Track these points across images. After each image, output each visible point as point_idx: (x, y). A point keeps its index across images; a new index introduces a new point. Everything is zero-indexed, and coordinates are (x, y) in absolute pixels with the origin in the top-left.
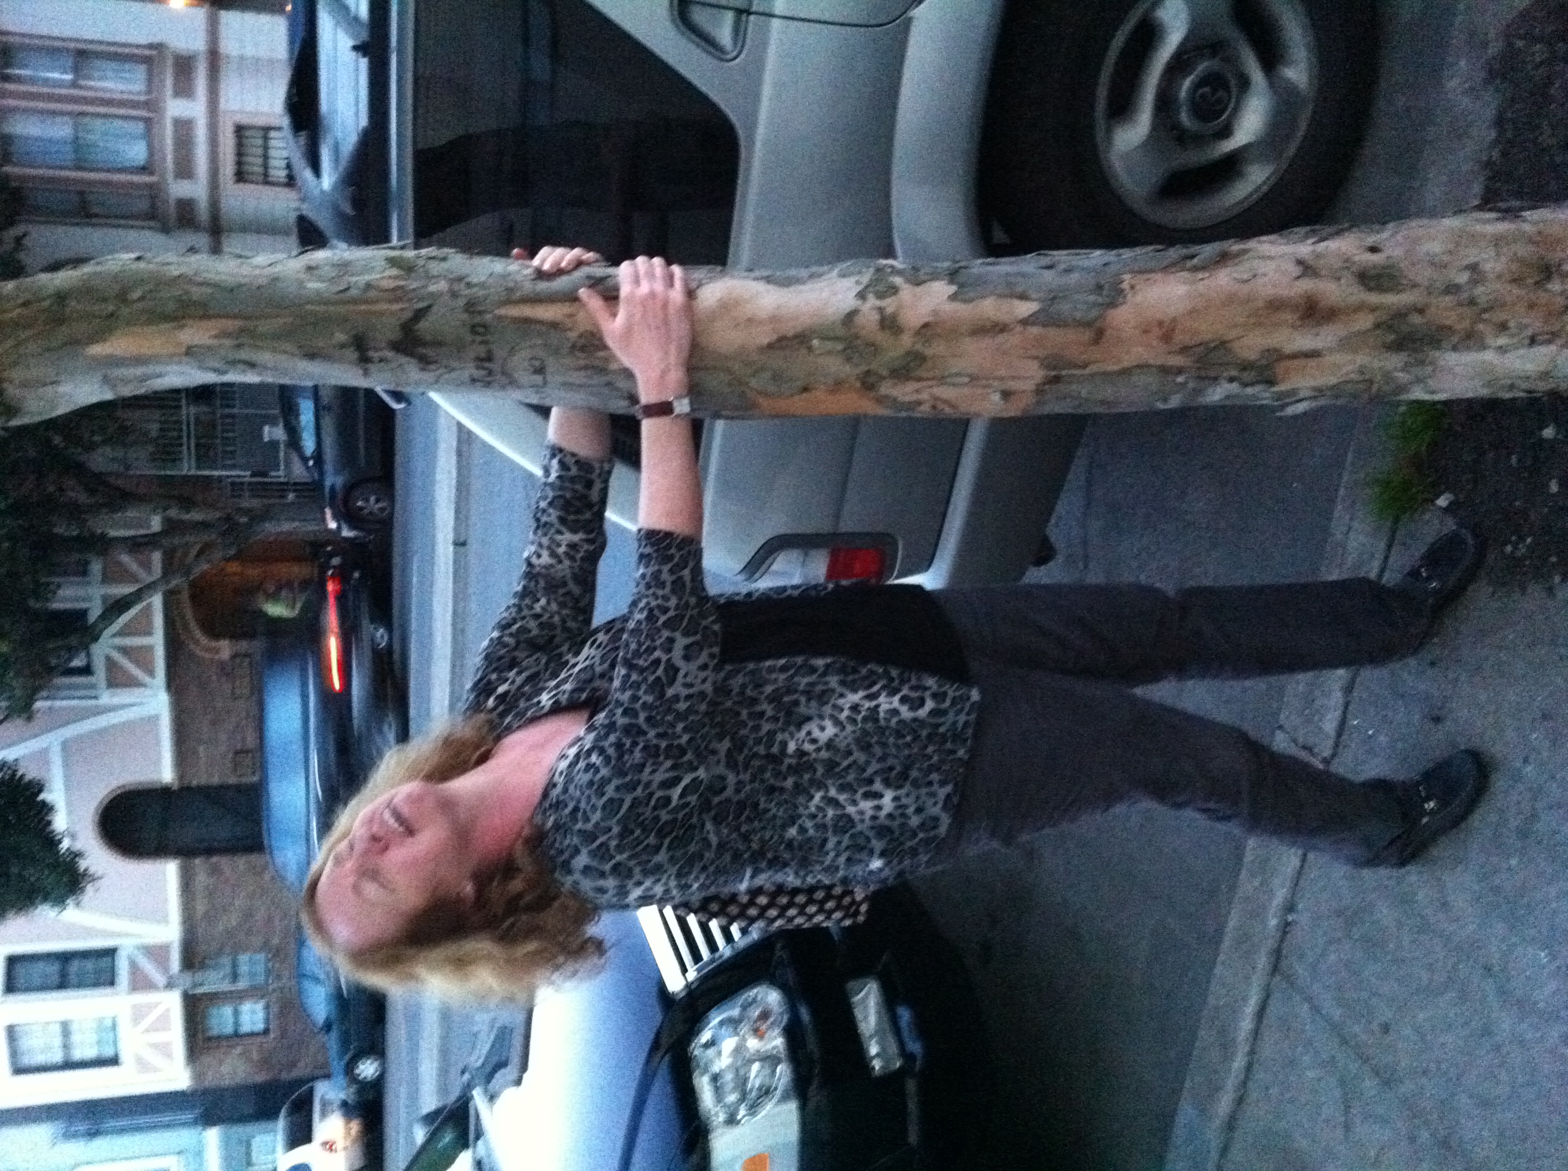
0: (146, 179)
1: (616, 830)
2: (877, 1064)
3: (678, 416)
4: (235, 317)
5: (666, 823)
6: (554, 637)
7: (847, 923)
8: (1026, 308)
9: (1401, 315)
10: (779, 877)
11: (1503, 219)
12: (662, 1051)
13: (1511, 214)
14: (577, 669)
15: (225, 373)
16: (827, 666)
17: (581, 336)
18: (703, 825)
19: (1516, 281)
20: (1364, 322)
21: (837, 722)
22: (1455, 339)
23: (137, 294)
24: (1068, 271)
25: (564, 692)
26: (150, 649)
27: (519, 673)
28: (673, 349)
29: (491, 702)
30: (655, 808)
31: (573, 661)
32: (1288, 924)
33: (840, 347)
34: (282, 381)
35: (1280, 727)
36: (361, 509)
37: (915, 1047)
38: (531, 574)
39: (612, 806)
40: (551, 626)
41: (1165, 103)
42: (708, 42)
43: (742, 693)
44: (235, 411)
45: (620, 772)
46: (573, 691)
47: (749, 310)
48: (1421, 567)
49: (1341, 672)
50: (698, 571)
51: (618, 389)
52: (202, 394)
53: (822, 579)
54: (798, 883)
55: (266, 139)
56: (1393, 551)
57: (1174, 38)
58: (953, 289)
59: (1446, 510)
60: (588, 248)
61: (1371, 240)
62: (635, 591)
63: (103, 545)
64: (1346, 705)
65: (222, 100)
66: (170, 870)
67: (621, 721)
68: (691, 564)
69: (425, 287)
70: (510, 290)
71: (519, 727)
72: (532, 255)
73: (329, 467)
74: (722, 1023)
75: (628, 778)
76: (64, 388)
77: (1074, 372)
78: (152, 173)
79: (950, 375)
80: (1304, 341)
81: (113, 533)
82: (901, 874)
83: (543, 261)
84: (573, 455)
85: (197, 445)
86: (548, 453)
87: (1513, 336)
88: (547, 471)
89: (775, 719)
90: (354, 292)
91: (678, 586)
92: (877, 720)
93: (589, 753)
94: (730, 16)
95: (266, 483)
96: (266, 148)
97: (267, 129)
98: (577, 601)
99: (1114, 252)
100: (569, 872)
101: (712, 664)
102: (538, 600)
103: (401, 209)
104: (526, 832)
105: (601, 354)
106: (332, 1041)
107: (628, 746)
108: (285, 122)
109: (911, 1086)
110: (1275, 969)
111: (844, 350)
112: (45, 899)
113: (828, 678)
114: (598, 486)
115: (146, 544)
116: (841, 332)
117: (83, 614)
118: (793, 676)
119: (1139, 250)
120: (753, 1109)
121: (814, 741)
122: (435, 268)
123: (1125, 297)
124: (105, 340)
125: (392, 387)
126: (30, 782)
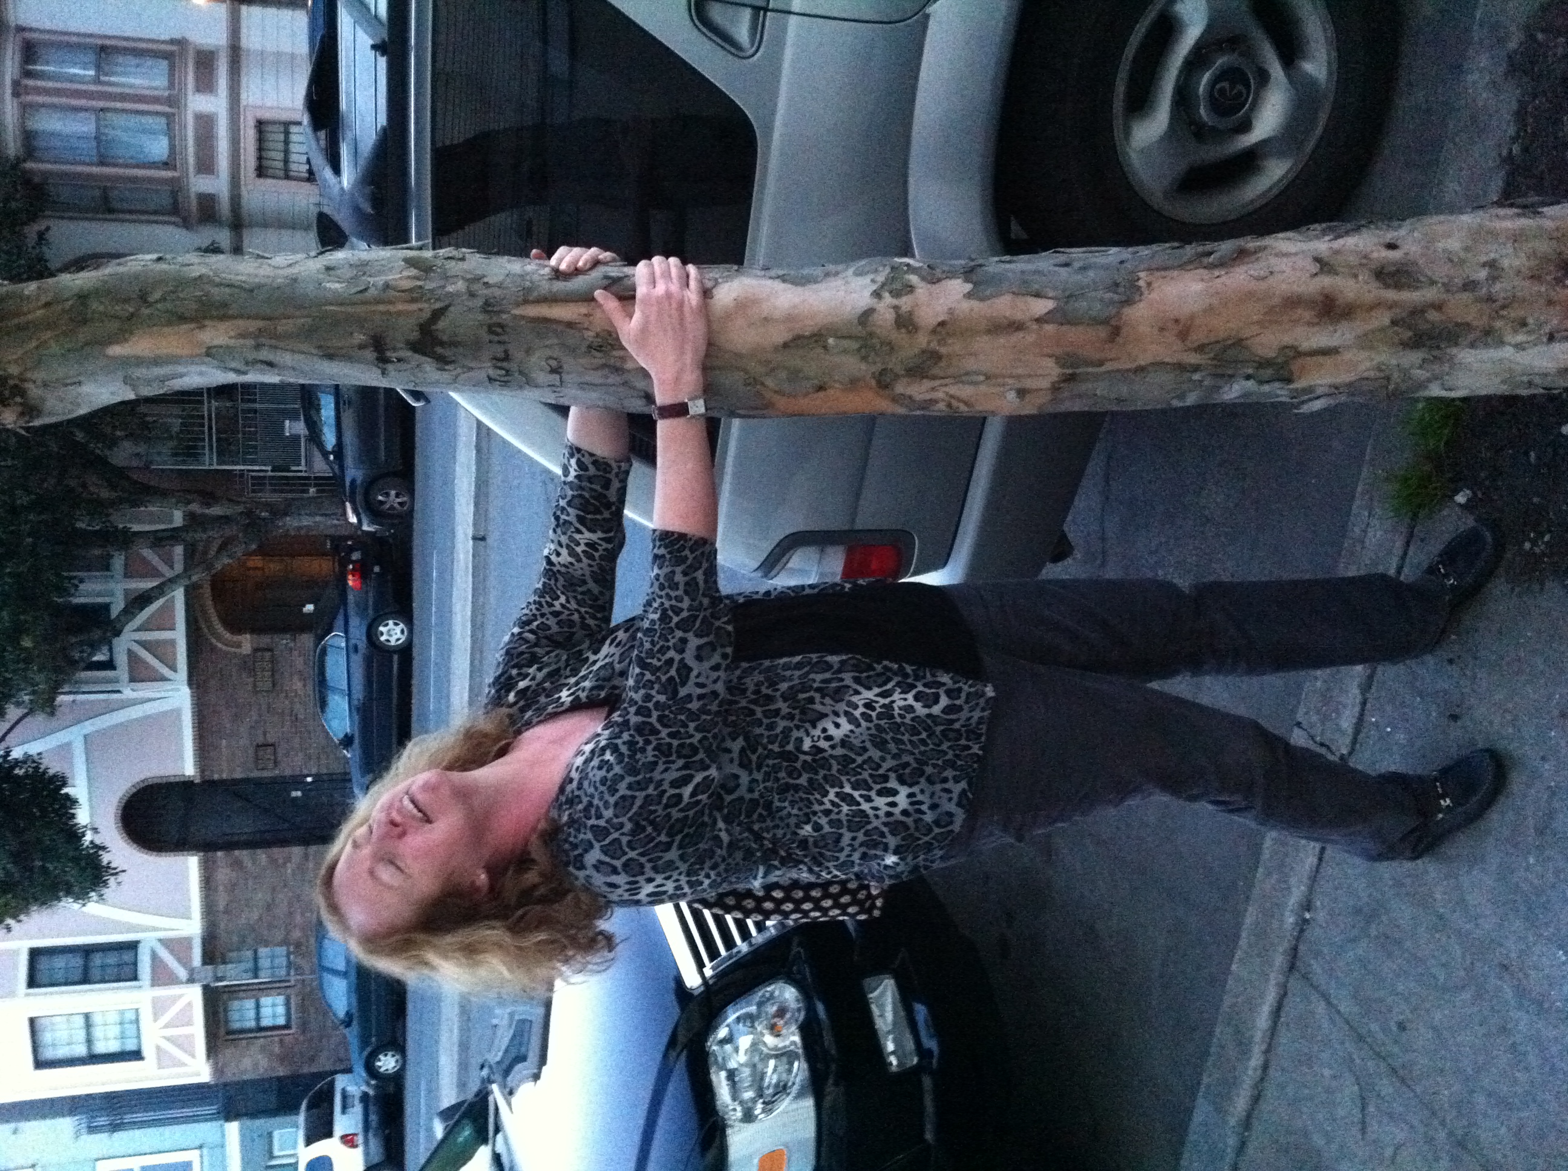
0: (169, 174)
1: (628, 826)
2: (893, 1060)
3: (693, 417)
4: (256, 317)
5: (677, 820)
6: (574, 634)
7: (863, 917)
8: (1042, 306)
9: (1418, 311)
10: (794, 874)
11: (1524, 215)
12: (679, 1048)
13: (1530, 209)
14: (595, 668)
15: (245, 373)
16: (843, 663)
17: (597, 335)
18: (715, 822)
19: (1534, 277)
20: (1384, 318)
21: (852, 720)
22: (1471, 337)
23: (157, 295)
24: (1084, 268)
25: (583, 690)
26: (172, 643)
27: (539, 669)
28: (689, 348)
29: (511, 697)
30: (667, 806)
31: (592, 658)
32: (1306, 921)
33: (855, 345)
34: (301, 381)
35: (1299, 724)
36: (382, 503)
37: (931, 1044)
38: (551, 571)
39: (623, 804)
40: (571, 624)
41: (1183, 98)
42: (725, 39)
43: (757, 692)
44: (257, 406)
45: (632, 770)
46: (592, 689)
47: (766, 309)
48: (1438, 563)
49: (1359, 668)
50: (712, 571)
51: (634, 388)
52: (224, 391)
53: (838, 579)
54: (813, 879)
55: (287, 133)
56: (1412, 548)
57: (1192, 34)
58: (969, 287)
59: (1465, 507)
60: (606, 249)
61: (1390, 236)
62: (650, 591)
63: (126, 540)
64: (1364, 703)
65: (243, 96)
66: (191, 864)
67: (634, 719)
68: (705, 565)
69: (444, 287)
70: (528, 290)
71: (539, 722)
72: (550, 254)
73: (349, 461)
74: (738, 1019)
75: (639, 777)
76: (87, 388)
77: (1090, 370)
78: (175, 168)
79: (967, 374)
80: (1321, 338)
81: (136, 528)
82: (916, 868)
83: (561, 260)
84: (591, 455)
85: (218, 440)
86: (566, 452)
87: (1529, 333)
88: (566, 472)
89: (791, 717)
90: (372, 291)
91: (691, 587)
92: (892, 717)
93: (603, 750)
94: (747, 14)
95: (287, 478)
96: (287, 142)
97: (287, 125)
98: (596, 599)
99: (1130, 249)
100: (582, 867)
101: (724, 664)
102: (558, 598)
103: (419, 208)
104: (542, 825)
105: (616, 353)
106: (352, 1035)
107: (641, 744)
108: (306, 120)
109: (927, 1082)
110: (1292, 967)
111: (859, 350)
112: (69, 892)
113: (843, 675)
114: (616, 484)
115: (167, 538)
116: (858, 330)
117: (106, 607)
118: (808, 673)
119: (1155, 247)
120: (769, 1105)
121: (829, 738)
122: (453, 267)
123: (1141, 294)
124: (126, 340)
125: (411, 387)
126: (55, 776)
